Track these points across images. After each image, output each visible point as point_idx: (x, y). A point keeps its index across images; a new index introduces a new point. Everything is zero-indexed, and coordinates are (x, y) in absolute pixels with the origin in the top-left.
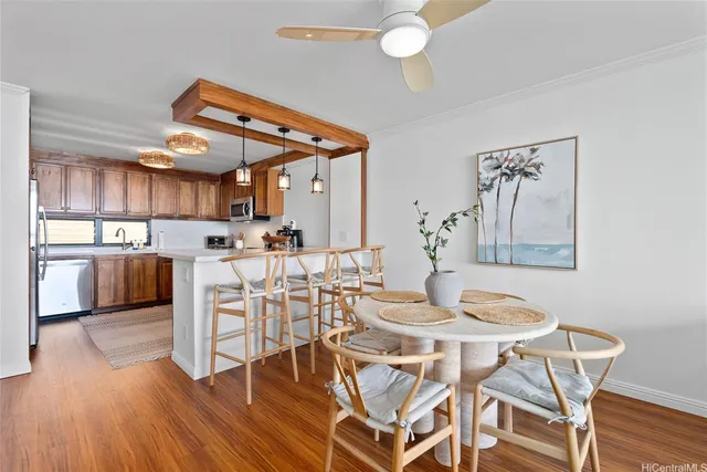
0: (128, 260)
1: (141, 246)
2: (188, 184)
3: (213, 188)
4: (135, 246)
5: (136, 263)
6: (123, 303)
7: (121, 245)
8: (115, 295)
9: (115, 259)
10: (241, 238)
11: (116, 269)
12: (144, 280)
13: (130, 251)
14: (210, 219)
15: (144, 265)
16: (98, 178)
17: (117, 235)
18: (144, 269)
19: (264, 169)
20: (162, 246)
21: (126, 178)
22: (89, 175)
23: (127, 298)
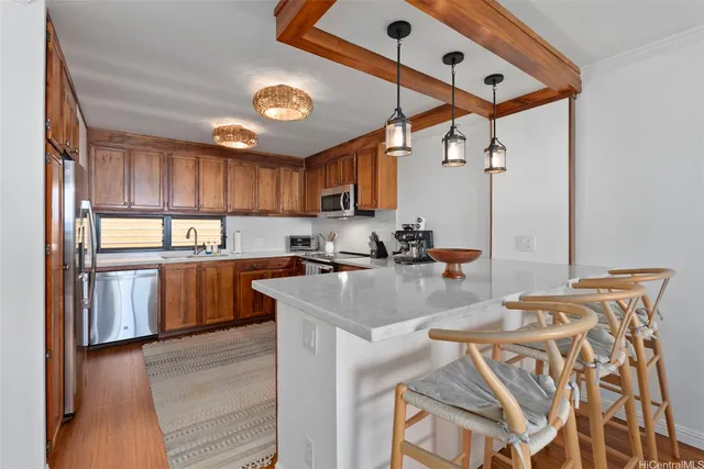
0: (201, 267)
1: (215, 249)
2: (268, 171)
3: (296, 176)
4: (209, 250)
5: (211, 272)
6: (194, 324)
7: (192, 248)
8: (186, 314)
9: (185, 268)
10: (332, 239)
11: (186, 279)
12: (219, 293)
13: (202, 257)
14: (293, 214)
15: (218, 274)
16: (166, 164)
17: (188, 236)
18: (219, 280)
19: (372, 145)
20: (238, 250)
21: (197, 163)
22: (156, 162)
23: (200, 318)
